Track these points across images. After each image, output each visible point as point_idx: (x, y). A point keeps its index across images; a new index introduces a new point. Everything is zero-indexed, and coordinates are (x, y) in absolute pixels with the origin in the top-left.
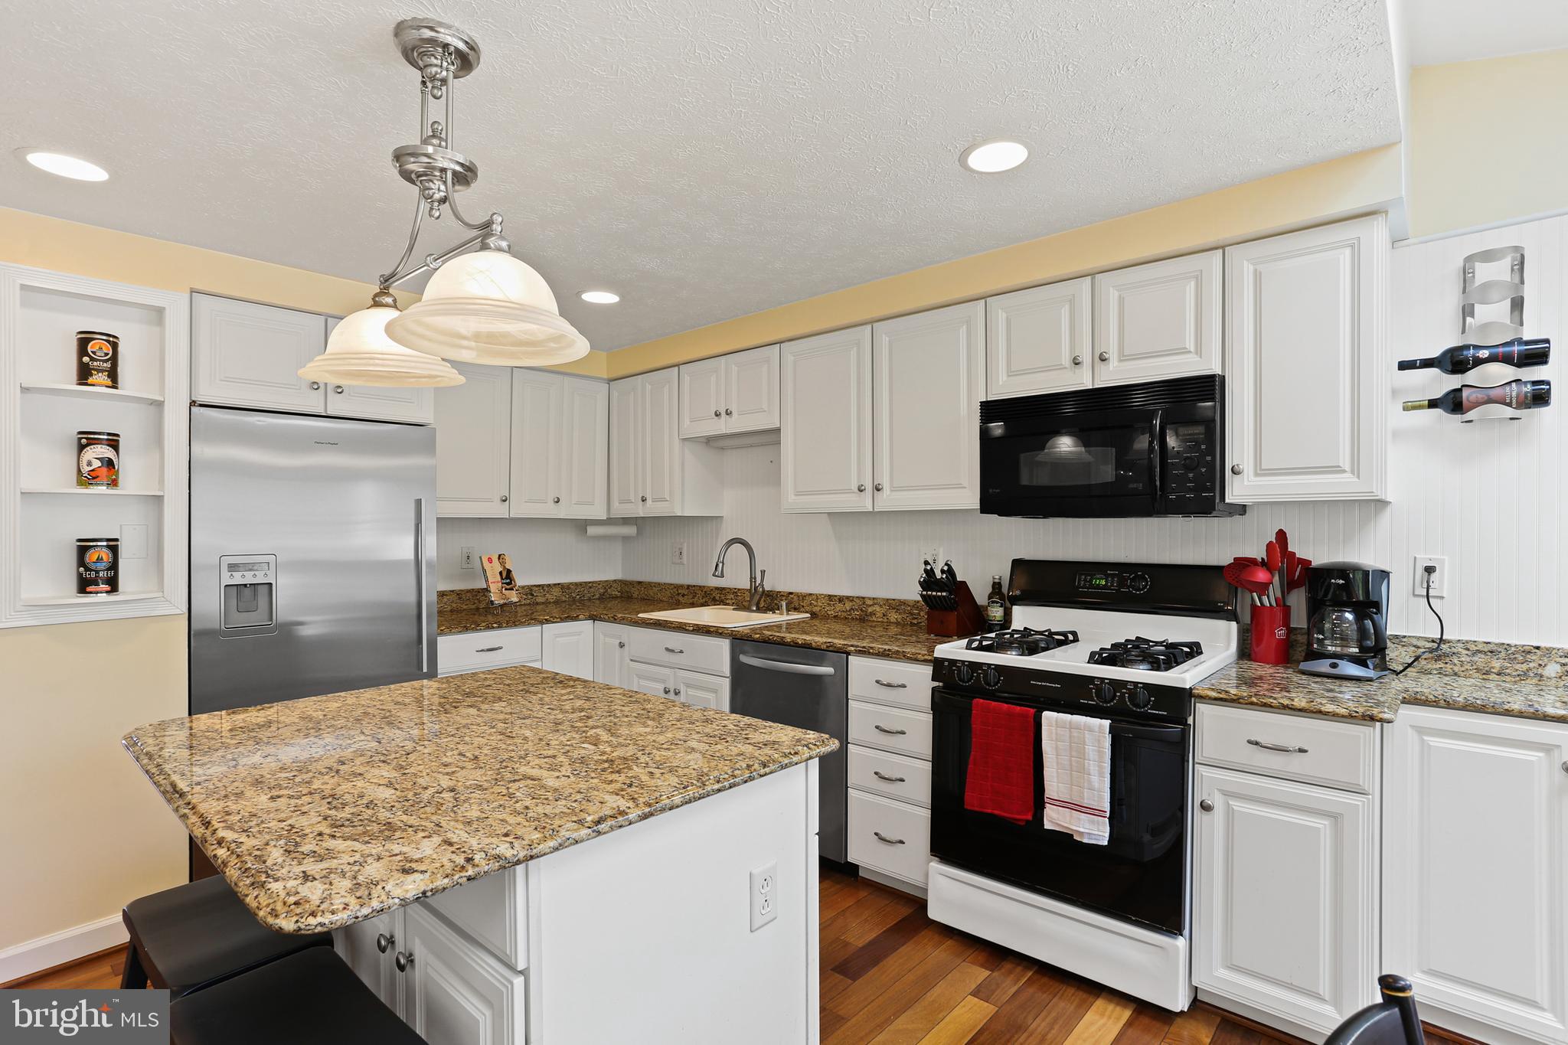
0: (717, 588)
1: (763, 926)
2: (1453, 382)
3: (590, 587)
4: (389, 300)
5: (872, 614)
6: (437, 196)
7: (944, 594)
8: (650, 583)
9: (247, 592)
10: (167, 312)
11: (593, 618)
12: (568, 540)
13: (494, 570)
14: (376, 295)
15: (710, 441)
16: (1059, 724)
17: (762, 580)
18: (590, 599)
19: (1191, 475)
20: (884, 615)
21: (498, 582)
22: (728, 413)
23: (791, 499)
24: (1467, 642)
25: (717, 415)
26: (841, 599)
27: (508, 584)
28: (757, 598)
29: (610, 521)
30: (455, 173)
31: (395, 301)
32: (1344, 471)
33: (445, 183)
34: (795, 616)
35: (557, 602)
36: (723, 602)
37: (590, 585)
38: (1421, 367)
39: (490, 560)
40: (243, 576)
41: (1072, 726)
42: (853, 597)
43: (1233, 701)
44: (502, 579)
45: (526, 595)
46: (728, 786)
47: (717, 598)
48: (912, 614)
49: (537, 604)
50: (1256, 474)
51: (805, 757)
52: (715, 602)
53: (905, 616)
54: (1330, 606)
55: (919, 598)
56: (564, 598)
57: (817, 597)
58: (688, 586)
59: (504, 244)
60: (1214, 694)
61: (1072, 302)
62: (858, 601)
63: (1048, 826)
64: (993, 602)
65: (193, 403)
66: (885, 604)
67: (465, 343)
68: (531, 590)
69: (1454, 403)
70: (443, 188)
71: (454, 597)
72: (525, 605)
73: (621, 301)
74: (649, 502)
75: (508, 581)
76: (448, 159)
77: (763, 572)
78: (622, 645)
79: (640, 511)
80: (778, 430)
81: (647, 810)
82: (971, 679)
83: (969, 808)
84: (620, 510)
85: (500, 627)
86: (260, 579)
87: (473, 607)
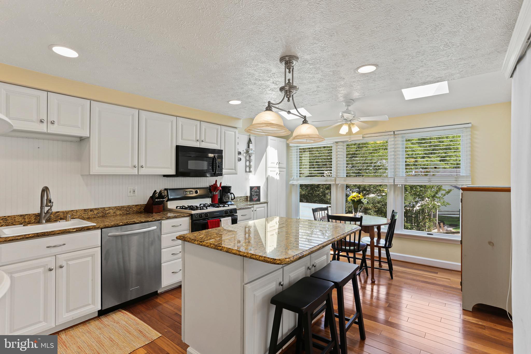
5: (108, 213)
19: (219, 169)
20: (114, 213)
25: (41, 121)
26: (91, 210)
32: (234, 170)
41: (226, 220)
42: (99, 208)
48: (127, 210)
62: (101, 209)
66: (115, 209)
82: (202, 217)
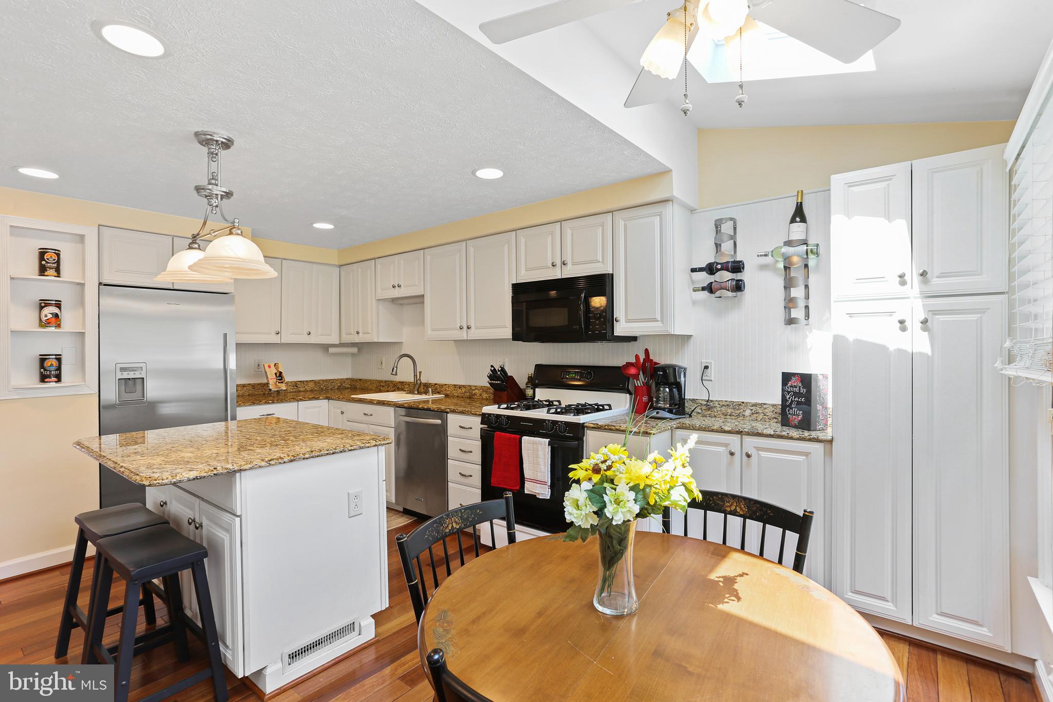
0: (400, 382)
1: (353, 516)
2: (711, 278)
3: (332, 383)
4: (196, 246)
5: (475, 394)
6: (215, 204)
7: (499, 382)
8: (366, 380)
9: (130, 382)
10: (86, 237)
11: (328, 398)
12: (319, 355)
13: (271, 373)
14: (190, 244)
15: (394, 300)
16: (529, 443)
17: (420, 377)
18: (332, 389)
19: (597, 322)
21: (274, 379)
22: (399, 286)
23: (429, 332)
24: (719, 401)
25: (394, 287)
27: (280, 380)
28: (417, 386)
29: (341, 345)
30: (222, 195)
31: (199, 246)
32: (658, 321)
33: (217, 199)
34: (437, 396)
35: (312, 391)
36: (402, 390)
37: (332, 381)
38: (699, 271)
39: (269, 367)
40: (128, 374)
41: (534, 443)
42: (466, 386)
43: (599, 428)
44: (276, 377)
45: (293, 386)
46: (332, 452)
47: (400, 387)
49: (300, 391)
50: (626, 322)
51: (372, 445)
52: (399, 389)
53: (490, 395)
54: (662, 385)
55: (489, 385)
56: (316, 389)
57: (449, 386)
58: (385, 381)
59: (239, 232)
60: (592, 425)
61: (552, 234)
62: (468, 388)
63: (526, 492)
64: (528, 387)
65: (100, 284)
67: (226, 270)
68: (296, 384)
69: (710, 289)
70: (217, 201)
71: (250, 388)
72: (292, 392)
73: (334, 228)
74: (361, 334)
75: (280, 378)
76: (218, 190)
77: (420, 373)
78: (342, 413)
79: (357, 339)
80: (423, 296)
81: (292, 458)
82: (497, 423)
83: (493, 485)
84: (346, 339)
85: (273, 403)
86: (137, 375)
87: (262, 393)
